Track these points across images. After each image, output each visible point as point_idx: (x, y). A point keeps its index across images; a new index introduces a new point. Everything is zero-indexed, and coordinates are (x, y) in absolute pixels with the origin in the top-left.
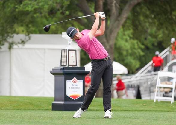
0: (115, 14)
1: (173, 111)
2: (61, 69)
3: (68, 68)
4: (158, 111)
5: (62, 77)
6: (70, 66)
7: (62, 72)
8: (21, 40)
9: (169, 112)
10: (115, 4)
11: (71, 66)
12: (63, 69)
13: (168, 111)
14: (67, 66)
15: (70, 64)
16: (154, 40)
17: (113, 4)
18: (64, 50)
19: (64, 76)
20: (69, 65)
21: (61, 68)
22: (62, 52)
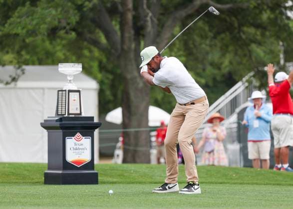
0: (152, 33)
1: (229, 183)
2: (57, 121)
3: (68, 119)
4: (206, 183)
5: (60, 133)
6: (70, 116)
7: (58, 124)
8: (10, 76)
9: (221, 185)
10: (151, 18)
11: (73, 116)
12: (61, 120)
13: (221, 183)
14: (67, 115)
15: (70, 112)
16: (216, 72)
17: (148, 19)
18: (62, 91)
19: (61, 131)
20: (69, 114)
21: (57, 118)
22: (58, 93)
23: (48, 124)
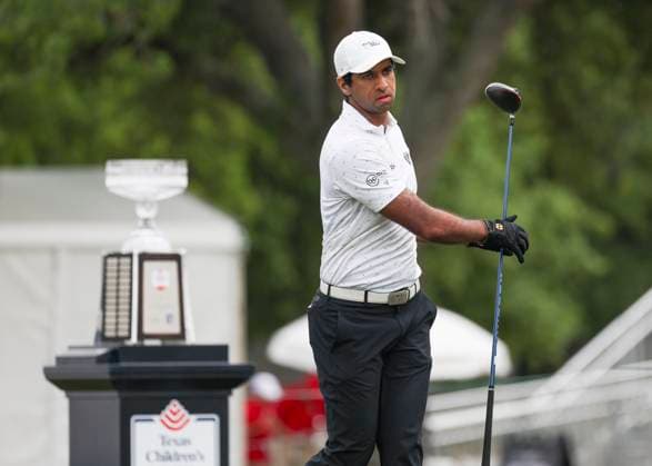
2: (100, 359)
3: (140, 352)
5: (111, 401)
6: (148, 343)
7: (104, 371)
11: (156, 343)
12: (113, 356)
14: (134, 340)
15: (147, 329)
18: (118, 255)
19: (114, 394)
20: (141, 336)
21: (101, 351)
22: (105, 264)
23: (71, 372)
